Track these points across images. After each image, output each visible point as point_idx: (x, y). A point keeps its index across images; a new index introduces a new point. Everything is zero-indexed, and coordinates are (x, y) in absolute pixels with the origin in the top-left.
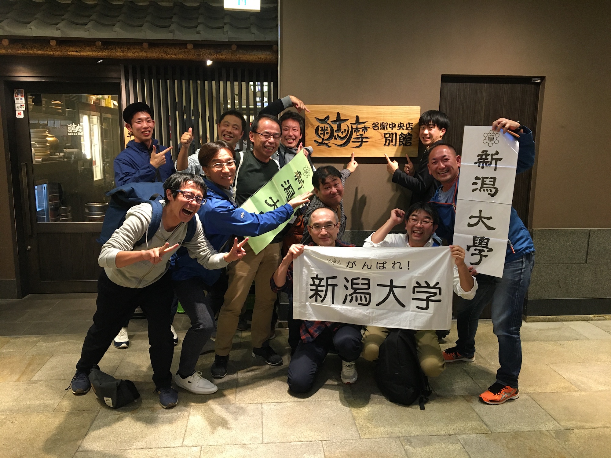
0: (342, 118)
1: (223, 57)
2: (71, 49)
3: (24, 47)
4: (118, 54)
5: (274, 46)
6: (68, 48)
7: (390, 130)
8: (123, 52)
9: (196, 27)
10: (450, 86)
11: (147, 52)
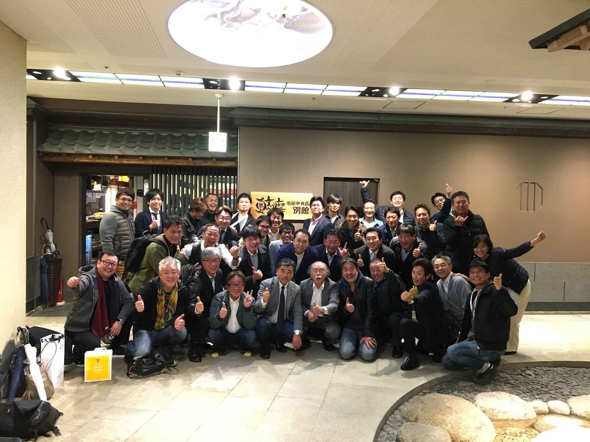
0: (270, 199)
1: (208, 164)
2: (125, 160)
3: (99, 159)
4: (150, 162)
5: (236, 160)
6: (123, 159)
7: (296, 206)
8: (153, 161)
9: (194, 149)
10: (329, 182)
11: (166, 162)
